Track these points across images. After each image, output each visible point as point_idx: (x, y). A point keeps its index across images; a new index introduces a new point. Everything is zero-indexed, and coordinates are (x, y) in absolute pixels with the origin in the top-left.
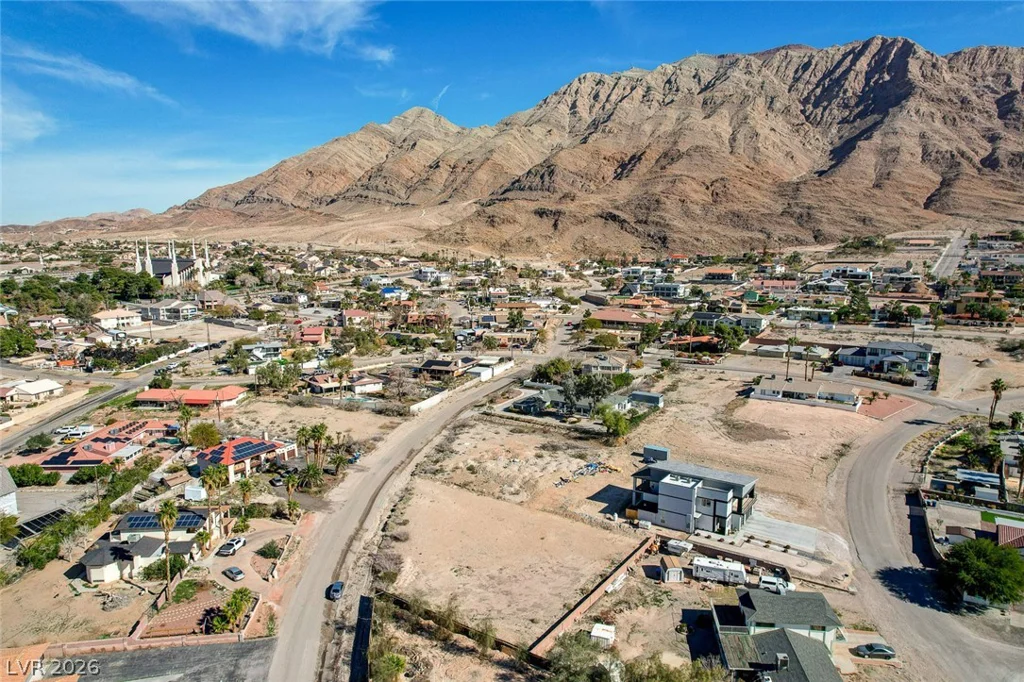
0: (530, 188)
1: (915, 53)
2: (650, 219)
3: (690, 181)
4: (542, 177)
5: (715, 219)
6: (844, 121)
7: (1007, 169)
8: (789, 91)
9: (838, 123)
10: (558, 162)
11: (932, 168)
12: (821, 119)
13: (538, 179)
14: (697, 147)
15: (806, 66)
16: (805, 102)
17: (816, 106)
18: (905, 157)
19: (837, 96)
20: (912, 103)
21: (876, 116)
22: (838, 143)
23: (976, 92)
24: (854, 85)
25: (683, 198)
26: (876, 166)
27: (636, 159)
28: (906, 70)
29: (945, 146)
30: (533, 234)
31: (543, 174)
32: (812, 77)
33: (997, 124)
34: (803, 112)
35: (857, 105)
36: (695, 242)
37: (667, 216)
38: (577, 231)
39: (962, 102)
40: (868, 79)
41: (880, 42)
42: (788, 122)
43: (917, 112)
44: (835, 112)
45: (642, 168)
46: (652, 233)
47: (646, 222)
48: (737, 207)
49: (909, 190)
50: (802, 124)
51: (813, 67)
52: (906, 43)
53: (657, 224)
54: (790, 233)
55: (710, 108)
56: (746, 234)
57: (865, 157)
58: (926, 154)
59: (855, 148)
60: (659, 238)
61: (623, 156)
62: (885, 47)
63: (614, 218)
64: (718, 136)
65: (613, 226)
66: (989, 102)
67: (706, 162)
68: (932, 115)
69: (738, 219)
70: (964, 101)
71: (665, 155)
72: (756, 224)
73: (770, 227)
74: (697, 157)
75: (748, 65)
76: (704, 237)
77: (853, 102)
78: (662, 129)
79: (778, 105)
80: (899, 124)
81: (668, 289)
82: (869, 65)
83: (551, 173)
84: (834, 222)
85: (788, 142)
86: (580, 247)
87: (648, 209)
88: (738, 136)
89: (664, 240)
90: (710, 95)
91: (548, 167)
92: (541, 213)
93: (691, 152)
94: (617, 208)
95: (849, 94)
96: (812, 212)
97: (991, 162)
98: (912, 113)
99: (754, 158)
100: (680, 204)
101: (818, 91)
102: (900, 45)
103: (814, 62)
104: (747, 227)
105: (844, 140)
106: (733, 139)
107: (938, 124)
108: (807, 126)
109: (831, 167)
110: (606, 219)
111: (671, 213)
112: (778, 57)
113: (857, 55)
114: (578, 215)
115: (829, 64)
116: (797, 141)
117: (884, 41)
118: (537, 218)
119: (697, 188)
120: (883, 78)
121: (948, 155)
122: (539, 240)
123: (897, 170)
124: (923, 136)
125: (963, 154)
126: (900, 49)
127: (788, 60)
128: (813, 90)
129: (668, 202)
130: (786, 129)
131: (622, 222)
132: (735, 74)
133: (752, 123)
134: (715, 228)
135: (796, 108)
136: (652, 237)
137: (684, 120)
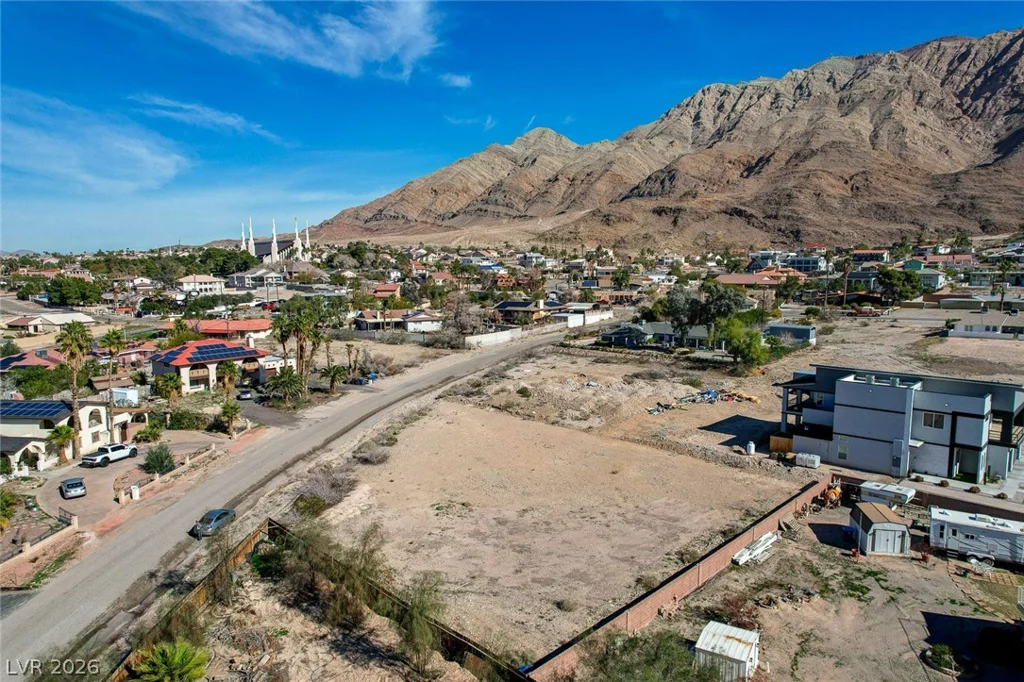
0: (650, 194)
2: (780, 213)
3: (826, 176)
4: (662, 182)
5: (856, 212)
6: (1011, 111)
8: (942, 85)
9: (1005, 114)
10: (680, 168)
12: (983, 111)
13: (658, 184)
14: (834, 142)
15: (963, 57)
16: (962, 95)
17: (975, 98)
19: (1004, 84)
22: (1004, 134)
25: (818, 192)
27: (764, 161)
30: (651, 231)
31: (664, 179)
32: (970, 69)
34: (960, 105)
36: (833, 235)
37: (800, 210)
38: (700, 227)
42: (941, 117)
44: (1002, 101)
45: (770, 169)
46: (783, 228)
47: (776, 217)
48: (884, 200)
50: (959, 118)
51: (972, 56)
53: (788, 218)
54: (950, 223)
55: (847, 105)
60: (792, 232)
61: (750, 159)
63: (739, 213)
64: (857, 133)
65: (738, 221)
67: (844, 158)
69: (882, 211)
71: (797, 155)
72: (906, 216)
73: (923, 219)
74: (833, 154)
76: (844, 230)
78: (793, 130)
79: (928, 100)
81: (808, 262)
83: (672, 178)
84: (1008, 211)
85: (940, 136)
86: (702, 242)
87: (778, 203)
88: (881, 132)
89: (797, 234)
90: (848, 93)
91: (669, 172)
92: (659, 212)
93: (827, 148)
94: (744, 204)
95: (1020, 80)
96: (975, 202)
99: (900, 155)
100: (815, 198)
101: (979, 82)
103: (973, 51)
104: (895, 219)
105: (1012, 131)
106: (875, 135)
108: (965, 120)
109: (996, 160)
110: (731, 215)
111: (805, 204)
112: (928, 50)
114: (701, 211)
115: (993, 52)
116: (952, 134)
118: (656, 216)
119: (834, 182)
122: (657, 237)
127: (941, 52)
128: (972, 81)
129: (802, 197)
130: (939, 124)
131: (749, 217)
132: (877, 71)
133: (897, 118)
134: (857, 221)
135: (951, 102)
136: (783, 232)
137: (818, 120)
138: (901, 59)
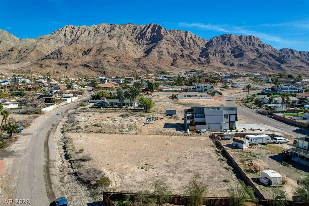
0: (53, 58)
1: (162, 29)
2: (99, 66)
3: (109, 56)
4: (57, 55)
5: (119, 67)
6: (147, 44)
7: (186, 58)
8: (132, 35)
9: (145, 45)
10: (63, 50)
11: (170, 57)
12: (141, 43)
13: (56, 55)
14: (109, 47)
15: (135, 29)
16: (136, 38)
17: (139, 40)
18: (164, 53)
19: (144, 38)
20: (163, 40)
21: (154, 43)
22: (146, 50)
23: (176, 40)
24: (148, 35)
25: (108, 61)
26: (158, 55)
27: (89, 50)
28: (160, 32)
29: (172, 52)
30: (58, 70)
31: (58, 54)
32: (137, 32)
33: (182, 47)
34: (136, 41)
35: (149, 40)
36: (114, 73)
37: (104, 66)
38: (75, 70)
39: (174, 42)
40: (151, 34)
41: (153, 25)
42: (132, 43)
43: (165, 43)
44: (144, 42)
45: (92, 53)
46: (100, 70)
47: (97, 67)
48: (125, 64)
49: (167, 62)
50: (136, 44)
51: (137, 29)
52: (159, 26)
53: (101, 68)
54: (141, 71)
55: (111, 37)
56: (129, 71)
57: (154, 53)
58: (168, 53)
59: (152, 50)
60: (103, 72)
61: (85, 49)
62: (154, 26)
63: (87, 66)
64: (114, 45)
65: (86, 68)
66: (179, 42)
67: (113, 52)
68: (168, 44)
69: (125, 67)
70: (174, 41)
71: (99, 50)
72: (131, 68)
73: (135, 69)
74: (109, 50)
75: (120, 27)
76: (117, 71)
77: (148, 39)
78: (96, 42)
79: (129, 39)
80: (161, 45)
81: (118, 80)
82: (151, 30)
83: (61, 53)
84: (151, 68)
85: (133, 48)
86: (76, 74)
87: (97, 63)
88: (120, 45)
89: (104, 72)
90: (110, 34)
91: (59, 52)
92: (60, 64)
93: (108, 48)
94: (87, 63)
95: (147, 37)
96: (145, 66)
97: (183, 56)
98: (164, 43)
99: (125, 52)
100: (107, 62)
101: (139, 36)
102: (158, 26)
103: (137, 28)
104: (129, 69)
105: (147, 49)
106: (118, 46)
107: (170, 46)
108: (138, 45)
109: (146, 56)
110: (84, 66)
111: (105, 64)
112: (127, 26)
113: (148, 28)
114: (74, 64)
115: (141, 29)
116: (136, 48)
117: (154, 25)
118: (59, 66)
119: (112, 58)
120: (155, 34)
121: (174, 54)
122: (62, 73)
123: (163, 57)
124: (167, 49)
125: (177, 54)
126: (158, 27)
127: (130, 27)
128: (138, 36)
129: (104, 62)
130: (132, 45)
131: (90, 67)
132: (116, 29)
133: (123, 42)
134: (119, 69)
135: (134, 40)
136: (100, 72)
137: (103, 40)
138: (122, 27)
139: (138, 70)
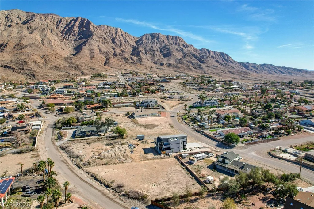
1: (91, 24)
2: (25, 68)
3: (35, 55)
5: (49, 68)
6: (75, 40)
7: (119, 57)
8: (56, 28)
9: (74, 40)
11: (103, 55)
12: (68, 38)
14: (33, 43)
15: (60, 22)
16: (62, 32)
17: (66, 34)
18: (96, 52)
19: (72, 32)
20: (94, 37)
21: (84, 39)
22: (75, 46)
23: (107, 36)
24: (76, 30)
25: (35, 61)
26: (89, 53)
27: (4, 45)
28: (89, 28)
29: (105, 50)
32: (62, 26)
33: (113, 45)
34: (62, 36)
35: (78, 36)
36: (46, 76)
37: (31, 67)
39: (104, 39)
40: (80, 29)
41: (81, 19)
42: (58, 38)
43: (96, 40)
44: (72, 37)
45: (8, 49)
46: (27, 73)
47: (23, 69)
48: (55, 65)
49: (99, 61)
50: (63, 40)
51: (62, 22)
52: (88, 20)
53: (28, 70)
54: (75, 73)
55: (31, 30)
56: (62, 73)
57: (85, 50)
58: (100, 51)
59: (82, 48)
62: (83, 21)
63: (9, 67)
64: (37, 40)
65: (9, 71)
66: (110, 39)
67: (38, 49)
68: (99, 41)
69: (57, 68)
70: (105, 38)
71: (17, 45)
72: (64, 70)
73: (69, 71)
74: (34, 47)
75: (41, 18)
76: (48, 74)
77: (77, 35)
78: (12, 35)
79: (54, 32)
80: (92, 42)
81: (61, 91)
82: (79, 25)
84: (86, 69)
85: (60, 44)
87: (22, 64)
88: (44, 41)
89: (34, 75)
93: (31, 45)
94: (8, 64)
95: (75, 32)
96: (79, 66)
97: (115, 55)
98: (94, 40)
99: (52, 49)
100: (35, 63)
101: (66, 30)
102: (86, 21)
103: (62, 21)
104: (62, 71)
105: (77, 46)
106: (43, 42)
107: (101, 43)
108: (65, 40)
109: (76, 53)
110: (4, 67)
111: (32, 65)
112: (50, 17)
113: (75, 21)
115: (67, 22)
116: (63, 44)
117: (82, 19)
119: (38, 58)
120: (84, 29)
121: (106, 52)
123: (95, 55)
124: (98, 46)
125: (109, 52)
126: (86, 22)
127: (54, 18)
128: (64, 29)
129: (30, 62)
130: (59, 41)
131: (13, 69)
132: (37, 20)
133: (48, 37)
134: (50, 71)
135: (60, 34)
136: (28, 74)
137: (21, 33)
138: (43, 18)
139: (73, 72)
